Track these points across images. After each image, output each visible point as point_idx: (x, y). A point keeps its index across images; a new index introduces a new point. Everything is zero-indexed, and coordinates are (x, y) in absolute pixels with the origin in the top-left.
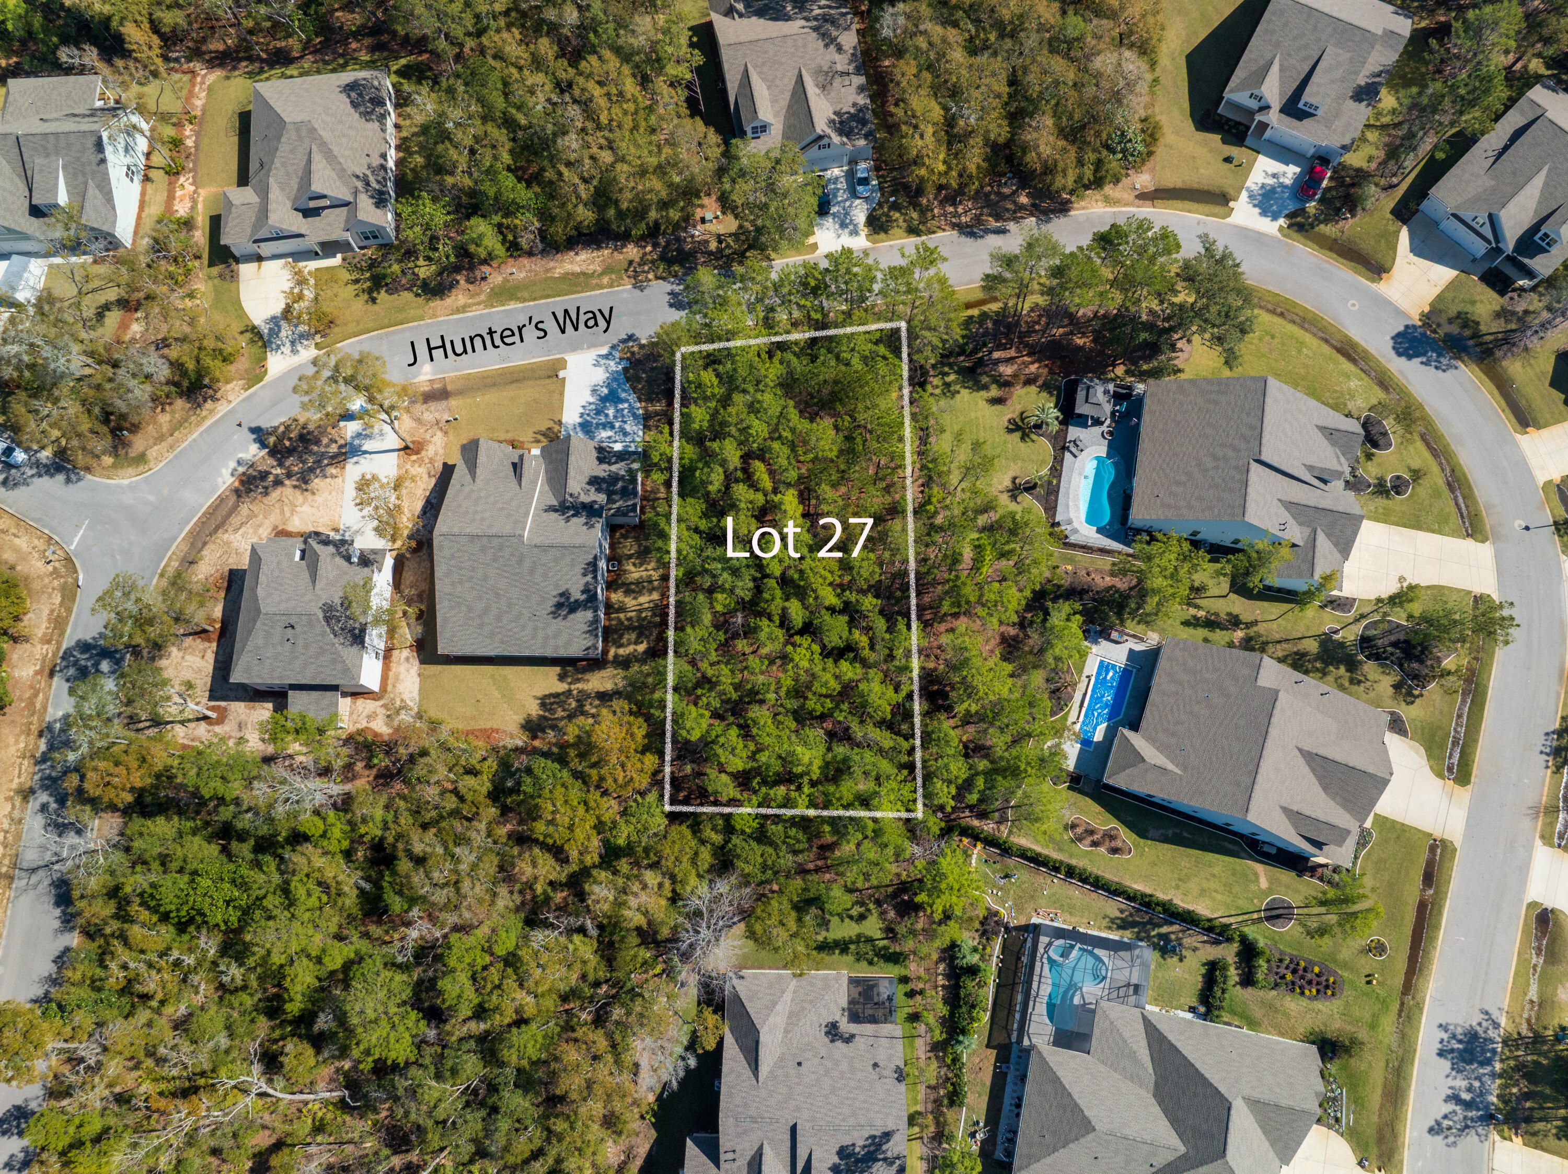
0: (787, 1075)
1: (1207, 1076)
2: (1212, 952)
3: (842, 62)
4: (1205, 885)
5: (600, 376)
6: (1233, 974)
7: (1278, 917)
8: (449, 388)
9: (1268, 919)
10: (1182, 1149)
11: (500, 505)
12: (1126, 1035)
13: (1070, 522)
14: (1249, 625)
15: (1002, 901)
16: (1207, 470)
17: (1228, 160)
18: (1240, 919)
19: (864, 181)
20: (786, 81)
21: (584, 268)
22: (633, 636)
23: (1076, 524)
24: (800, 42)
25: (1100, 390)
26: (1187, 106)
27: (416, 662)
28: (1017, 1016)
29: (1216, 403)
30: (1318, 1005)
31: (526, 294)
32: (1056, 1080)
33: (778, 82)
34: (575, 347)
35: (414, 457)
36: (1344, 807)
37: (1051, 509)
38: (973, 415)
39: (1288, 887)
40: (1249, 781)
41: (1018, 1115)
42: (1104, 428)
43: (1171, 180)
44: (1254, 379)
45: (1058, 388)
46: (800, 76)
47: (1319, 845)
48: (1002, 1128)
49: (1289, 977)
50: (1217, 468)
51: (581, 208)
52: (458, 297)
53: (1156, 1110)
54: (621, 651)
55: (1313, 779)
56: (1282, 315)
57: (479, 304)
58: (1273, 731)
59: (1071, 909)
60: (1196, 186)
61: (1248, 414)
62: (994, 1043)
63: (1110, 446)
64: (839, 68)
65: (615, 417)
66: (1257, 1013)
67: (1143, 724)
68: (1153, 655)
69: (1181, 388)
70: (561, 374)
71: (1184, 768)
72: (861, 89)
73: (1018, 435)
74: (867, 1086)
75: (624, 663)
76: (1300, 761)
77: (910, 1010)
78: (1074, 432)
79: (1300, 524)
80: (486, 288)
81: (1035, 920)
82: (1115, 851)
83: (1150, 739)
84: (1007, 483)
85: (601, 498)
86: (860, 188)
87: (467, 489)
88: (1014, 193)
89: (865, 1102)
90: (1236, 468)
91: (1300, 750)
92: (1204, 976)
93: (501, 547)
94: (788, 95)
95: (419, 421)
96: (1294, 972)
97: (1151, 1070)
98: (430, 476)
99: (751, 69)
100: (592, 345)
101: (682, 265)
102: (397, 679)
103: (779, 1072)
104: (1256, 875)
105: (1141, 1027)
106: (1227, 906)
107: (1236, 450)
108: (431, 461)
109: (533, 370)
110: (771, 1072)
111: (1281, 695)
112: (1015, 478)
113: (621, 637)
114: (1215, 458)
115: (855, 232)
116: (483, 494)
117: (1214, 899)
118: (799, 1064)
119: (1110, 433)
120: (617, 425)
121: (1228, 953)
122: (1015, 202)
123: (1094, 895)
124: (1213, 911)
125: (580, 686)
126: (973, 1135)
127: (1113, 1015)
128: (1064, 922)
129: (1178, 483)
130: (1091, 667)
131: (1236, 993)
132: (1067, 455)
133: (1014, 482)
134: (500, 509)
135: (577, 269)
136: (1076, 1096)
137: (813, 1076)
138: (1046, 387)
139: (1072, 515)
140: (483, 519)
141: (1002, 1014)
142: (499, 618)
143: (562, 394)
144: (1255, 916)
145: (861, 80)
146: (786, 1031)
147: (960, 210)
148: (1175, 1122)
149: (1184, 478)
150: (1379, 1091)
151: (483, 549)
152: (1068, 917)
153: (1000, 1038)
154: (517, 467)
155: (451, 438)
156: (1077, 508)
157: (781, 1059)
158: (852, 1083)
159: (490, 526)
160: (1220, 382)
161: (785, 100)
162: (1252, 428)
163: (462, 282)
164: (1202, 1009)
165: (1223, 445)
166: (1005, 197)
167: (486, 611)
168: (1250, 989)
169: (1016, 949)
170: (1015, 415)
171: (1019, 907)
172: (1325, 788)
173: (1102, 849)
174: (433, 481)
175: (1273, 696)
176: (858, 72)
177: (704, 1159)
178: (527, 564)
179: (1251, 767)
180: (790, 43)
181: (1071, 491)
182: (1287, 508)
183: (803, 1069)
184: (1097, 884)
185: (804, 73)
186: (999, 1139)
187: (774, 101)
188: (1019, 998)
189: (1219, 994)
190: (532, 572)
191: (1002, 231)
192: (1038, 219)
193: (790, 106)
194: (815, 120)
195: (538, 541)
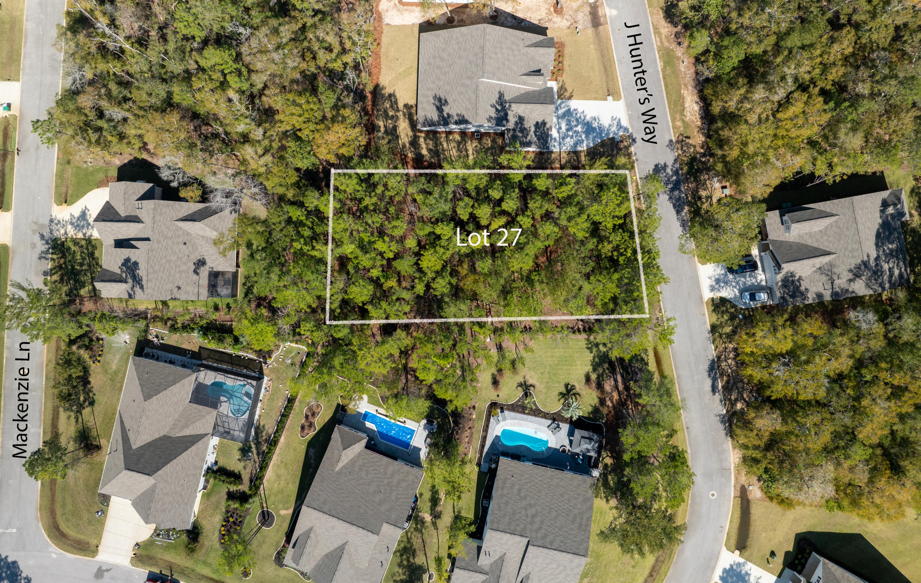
0: (179, 237)
1: (169, 465)
2: (246, 477)
3: (841, 283)
4: (283, 478)
5: (606, 122)
6: (233, 488)
7: (264, 517)
8: (601, 28)
9: (263, 512)
10: (134, 447)
11: (507, 63)
12: (197, 424)
13: (504, 419)
14: (434, 524)
15: (277, 361)
16: (526, 509)
17: (773, 554)
18: (263, 496)
19: (753, 297)
20: (826, 244)
21: (688, 109)
22: (431, 147)
23: (502, 423)
24: (856, 254)
25: (589, 447)
26: (818, 530)
27: (421, 21)
28: (215, 365)
29: (573, 522)
30: (217, 534)
31: (669, 71)
32: (174, 383)
33: (825, 238)
34: (629, 106)
35: (552, 9)
36: (317, 565)
37: (514, 408)
38: (578, 363)
39: (280, 526)
40: (325, 510)
41: (166, 362)
42: (568, 447)
43: (757, 511)
44: (587, 549)
45: (595, 419)
46: (829, 253)
47: (294, 547)
48: (160, 353)
49: (231, 520)
50: (527, 516)
51: (721, 104)
52: (666, 29)
53: (156, 436)
54: (422, 140)
55: (332, 549)
56: (651, 575)
57: (661, 42)
58: (354, 528)
59: (271, 399)
60: (752, 529)
61: (562, 541)
62: (202, 351)
63: (556, 450)
64: (837, 282)
65: (575, 131)
66: (213, 499)
67: (369, 452)
68: (416, 463)
69: (586, 500)
70: (610, 98)
71: (339, 473)
72: (820, 296)
73: (564, 390)
74: (171, 279)
75: (414, 143)
76: (340, 543)
77: (220, 306)
78: (565, 427)
79: (491, 565)
80: (673, 46)
81: (266, 379)
82: (303, 428)
83: (360, 454)
84: (530, 382)
85: (511, 125)
86: (747, 294)
87: (520, 43)
88: (744, 400)
89: (162, 278)
90: (525, 529)
91: (345, 544)
92: (233, 471)
93: (477, 65)
94: (815, 245)
95: (577, 11)
96: (234, 523)
97: (178, 435)
98: (539, 20)
99: (833, 219)
100: (630, 117)
101: (688, 173)
102: (411, 11)
103: (181, 233)
104: (287, 509)
105: (201, 432)
106: (270, 490)
107: (539, 529)
108: (550, 20)
109: (613, 80)
110: (181, 228)
111: (376, 536)
112: (534, 387)
113: (430, 139)
114: (533, 516)
115: (712, 289)
116: (516, 53)
117: (275, 482)
118: (185, 244)
119: (564, 451)
120: (570, 133)
121: (244, 487)
122: (736, 400)
123: (278, 414)
124: (268, 481)
125: (402, 117)
126: (157, 337)
127: (208, 417)
128: (264, 395)
129: (520, 490)
130: (410, 425)
131: (224, 489)
132: (550, 422)
133: (531, 385)
134: (504, 64)
135: (687, 105)
136: (164, 392)
137: (177, 251)
138: (596, 411)
139: (508, 422)
140: (496, 53)
141: (217, 356)
142: (438, 67)
143: (596, 99)
144: (265, 505)
145: (827, 297)
146: (203, 237)
147: (730, 361)
148: (149, 445)
149: (522, 494)
150: (173, 561)
151: (476, 55)
152: (267, 397)
153: (204, 354)
154: (538, 72)
155: (565, 31)
156: (514, 425)
157: (188, 234)
158: (173, 272)
159: (490, 58)
160: (588, 525)
161: (810, 242)
162: (552, 542)
163: (676, 30)
164: (215, 468)
165: (542, 522)
166: (740, 394)
167: (442, 59)
168: (226, 497)
169: (250, 366)
170: (578, 390)
171: (273, 370)
172: (326, 555)
173: (303, 421)
174: (536, 22)
175: (376, 532)
176: (834, 294)
177: (142, 192)
178: (467, 82)
179: (333, 512)
180: (856, 246)
181: (525, 422)
182: (500, 557)
183: (182, 246)
184: (284, 416)
185: (832, 257)
186: (154, 351)
187: (810, 235)
188: (225, 367)
189: (222, 478)
190: (463, 85)
191: (714, 389)
192: (724, 416)
193: (806, 246)
194: (792, 264)
195: (481, 87)
